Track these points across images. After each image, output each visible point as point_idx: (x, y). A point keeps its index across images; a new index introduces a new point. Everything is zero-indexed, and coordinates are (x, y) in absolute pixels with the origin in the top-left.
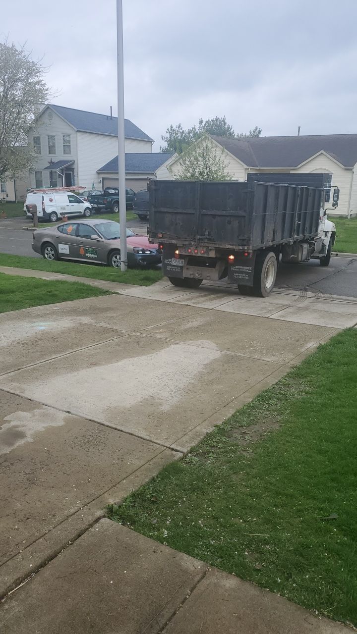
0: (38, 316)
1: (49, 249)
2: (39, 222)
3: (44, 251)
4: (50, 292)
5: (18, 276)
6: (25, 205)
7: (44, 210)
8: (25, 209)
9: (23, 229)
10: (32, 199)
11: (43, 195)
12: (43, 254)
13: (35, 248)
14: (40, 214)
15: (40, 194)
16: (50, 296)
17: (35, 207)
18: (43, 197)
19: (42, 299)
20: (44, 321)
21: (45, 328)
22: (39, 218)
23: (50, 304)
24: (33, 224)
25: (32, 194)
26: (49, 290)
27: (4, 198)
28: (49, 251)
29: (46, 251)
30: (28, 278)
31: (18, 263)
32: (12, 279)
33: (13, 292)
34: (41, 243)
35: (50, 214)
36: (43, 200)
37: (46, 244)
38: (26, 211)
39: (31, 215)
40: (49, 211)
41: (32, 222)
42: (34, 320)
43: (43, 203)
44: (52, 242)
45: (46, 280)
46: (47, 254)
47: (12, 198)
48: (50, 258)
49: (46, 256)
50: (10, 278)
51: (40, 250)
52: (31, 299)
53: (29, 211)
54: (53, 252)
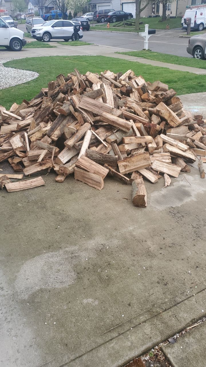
0: (193, 101)
1: (198, 51)
2: (191, 31)
3: (195, 52)
4: (199, 83)
5: (178, 71)
6: (183, 19)
7: (195, 22)
8: (183, 21)
9: (180, 37)
10: (189, 14)
11: (197, 10)
12: (193, 55)
13: (189, 51)
14: (192, 25)
15: (194, 10)
16: (200, 86)
17: (190, 20)
18: (196, 11)
19: (194, 88)
20: (197, 105)
21: (198, 110)
22: (192, 28)
23: (200, 92)
24: (186, 33)
25: (189, 10)
26: (199, 82)
27: (169, 15)
28: (198, 53)
29: (196, 53)
30: (184, 72)
31: (176, 61)
32: (175, 73)
33: (175, 82)
34: (194, 46)
35: (199, 25)
36: (196, 14)
37: (198, 47)
38: (183, 24)
39: (186, 26)
40: (198, 22)
41: (186, 31)
42: (190, 104)
43: (195, 16)
44: (202, 45)
45: (197, 75)
46: (196, 55)
47: (174, 15)
48: (198, 57)
49: (195, 56)
50: (172, 72)
51: (192, 52)
52: (187, 88)
53: (185, 23)
54: (201, 53)
